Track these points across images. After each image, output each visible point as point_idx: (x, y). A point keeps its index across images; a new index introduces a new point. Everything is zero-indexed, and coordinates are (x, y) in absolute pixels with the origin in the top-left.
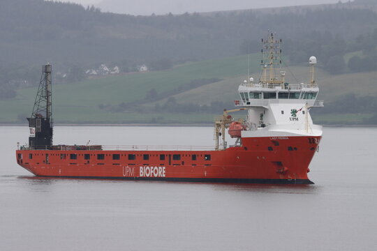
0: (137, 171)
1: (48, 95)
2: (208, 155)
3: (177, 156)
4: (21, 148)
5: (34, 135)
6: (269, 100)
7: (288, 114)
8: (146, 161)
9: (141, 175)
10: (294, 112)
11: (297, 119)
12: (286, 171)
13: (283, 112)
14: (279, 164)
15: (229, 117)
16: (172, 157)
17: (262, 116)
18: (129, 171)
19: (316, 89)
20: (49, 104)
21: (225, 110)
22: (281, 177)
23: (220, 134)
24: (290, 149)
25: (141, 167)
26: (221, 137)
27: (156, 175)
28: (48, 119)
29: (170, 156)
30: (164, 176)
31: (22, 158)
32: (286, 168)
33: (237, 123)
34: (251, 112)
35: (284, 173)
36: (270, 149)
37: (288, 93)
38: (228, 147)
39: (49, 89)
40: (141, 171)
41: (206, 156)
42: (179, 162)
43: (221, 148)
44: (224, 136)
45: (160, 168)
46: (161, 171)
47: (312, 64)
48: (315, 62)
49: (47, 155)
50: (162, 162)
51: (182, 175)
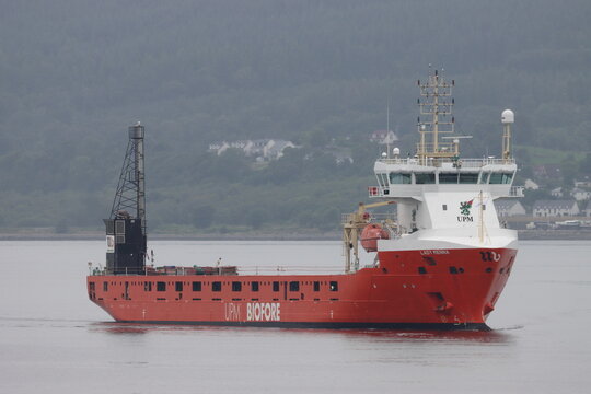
0: (244, 311)
1: (138, 179)
2: (334, 283)
3: (294, 284)
4: (94, 272)
5: (112, 250)
6: (424, 186)
7: (455, 210)
8: (255, 295)
9: (249, 319)
10: (466, 207)
11: (471, 219)
12: (451, 309)
13: (445, 207)
14: (439, 297)
15: (366, 216)
16: (288, 287)
17: (414, 214)
18: (232, 311)
19: (511, 167)
20: (141, 195)
21: (361, 204)
22: (444, 320)
23: (351, 246)
24: (453, 270)
25: (249, 305)
26: (352, 251)
27: (268, 318)
28: (138, 221)
29: (286, 283)
30: (278, 319)
31: (96, 289)
32: (449, 305)
33: (374, 227)
34: (401, 207)
35: (447, 313)
36: (422, 270)
37: (456, 175)
38: (360, 268)
39: (140, 168)
40: (249, 311)
41: (332, 283)
42: (297, 294)
43: (352, 270)
44: (356, 250)
45: (273, 305)
46: (273, 311)
47: (506, 124)
48: (512, 120)
49: (127, 283)
50: (276, 294)
51: (302, 317)
